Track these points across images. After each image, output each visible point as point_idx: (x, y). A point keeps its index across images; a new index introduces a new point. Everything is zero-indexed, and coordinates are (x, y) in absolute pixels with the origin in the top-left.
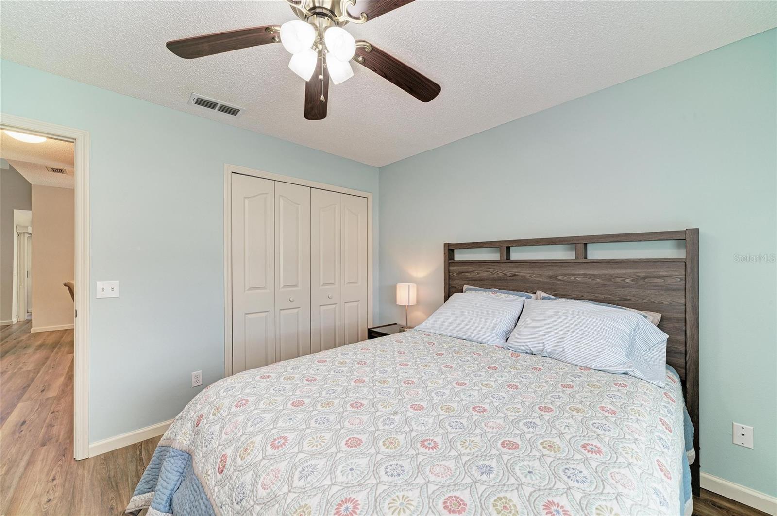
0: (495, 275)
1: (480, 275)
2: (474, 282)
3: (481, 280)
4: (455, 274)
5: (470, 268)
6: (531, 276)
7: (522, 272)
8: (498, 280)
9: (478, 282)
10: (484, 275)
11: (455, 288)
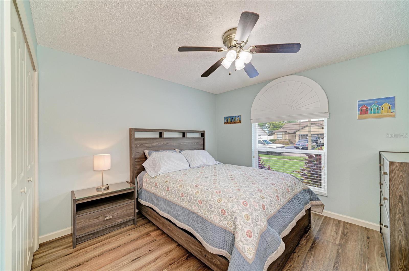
0: (160, 144)
1: (153, 145)
2: (150, 148)
3: (153, 147)
4: (138, 145)
5: (147, 142)
6: (173, 144)
7: (170, 142)
8: (161, 146)
9: (152, 148)
10: (155, 144)
11: (138, 152)
